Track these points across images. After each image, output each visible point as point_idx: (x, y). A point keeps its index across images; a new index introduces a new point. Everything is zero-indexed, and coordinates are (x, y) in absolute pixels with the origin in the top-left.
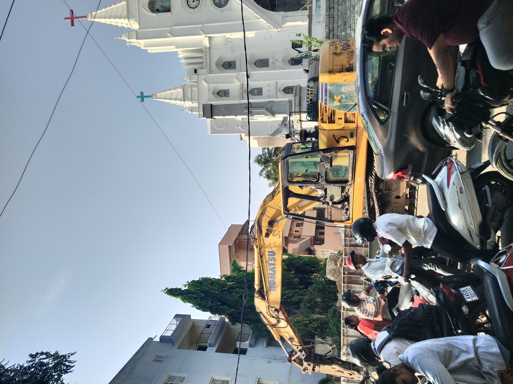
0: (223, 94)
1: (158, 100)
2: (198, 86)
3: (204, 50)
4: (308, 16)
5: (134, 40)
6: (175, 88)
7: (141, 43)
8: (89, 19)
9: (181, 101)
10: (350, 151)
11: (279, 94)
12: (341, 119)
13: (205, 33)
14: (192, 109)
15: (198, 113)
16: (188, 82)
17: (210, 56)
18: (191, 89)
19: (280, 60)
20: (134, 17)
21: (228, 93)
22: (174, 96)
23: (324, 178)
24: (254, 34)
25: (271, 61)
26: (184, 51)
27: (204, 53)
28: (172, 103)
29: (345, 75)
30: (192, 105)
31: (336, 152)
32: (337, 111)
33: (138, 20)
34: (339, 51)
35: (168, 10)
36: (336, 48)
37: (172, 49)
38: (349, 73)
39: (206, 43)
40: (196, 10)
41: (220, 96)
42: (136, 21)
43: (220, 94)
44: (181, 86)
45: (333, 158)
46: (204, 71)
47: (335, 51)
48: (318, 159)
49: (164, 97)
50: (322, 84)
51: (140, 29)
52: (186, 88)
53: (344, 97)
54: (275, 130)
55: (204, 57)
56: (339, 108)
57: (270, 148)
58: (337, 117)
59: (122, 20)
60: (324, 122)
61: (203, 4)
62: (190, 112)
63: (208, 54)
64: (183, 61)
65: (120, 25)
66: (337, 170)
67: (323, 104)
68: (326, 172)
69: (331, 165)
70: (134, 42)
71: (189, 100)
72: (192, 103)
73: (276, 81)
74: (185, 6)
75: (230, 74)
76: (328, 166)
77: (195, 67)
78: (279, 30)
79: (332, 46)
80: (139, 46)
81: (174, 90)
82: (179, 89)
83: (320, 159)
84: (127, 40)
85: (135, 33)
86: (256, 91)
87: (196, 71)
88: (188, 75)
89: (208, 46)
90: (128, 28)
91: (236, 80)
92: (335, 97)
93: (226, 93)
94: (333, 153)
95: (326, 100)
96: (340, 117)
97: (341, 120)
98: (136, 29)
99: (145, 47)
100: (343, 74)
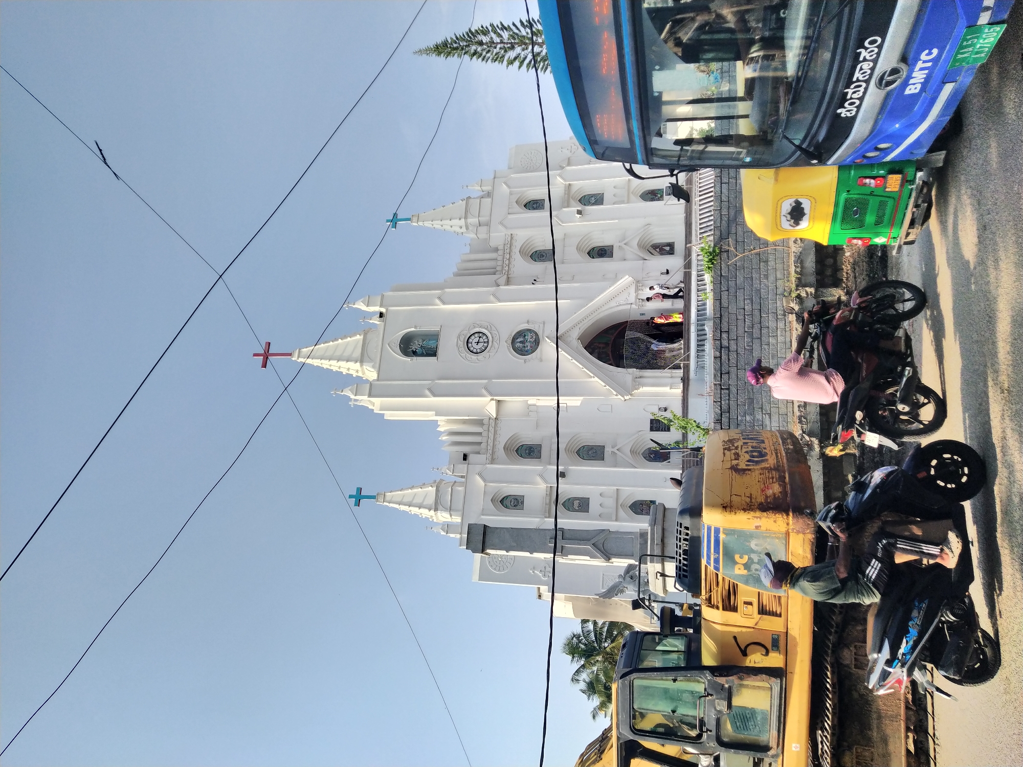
0: (512, 503)
1: (387, 504)
2: (465, 485)
3: (485, 422)
4: (681, 379)
5: (365, 398)
6: (423, 485)
7: (376, 404)
8: (293, 359)
9: (430, 510)
10: (773, 679)
11: (622, 513)
12: (750, 604)
13: (491, 395)
14: (448, 528)
15: (458, 536)
16: (448, 475)
17: (495, 432)
18: (452, 489)
19: (627, 450)
20: (371, 360)
21: (522, 503)
22: (418, 500)
23: (714, 733)
24: (580, 401)
25: (608, 450)
26: (449, 421)
27: (485, 427)
28: (413, 514)
29: (757, 517)
30: (449, 520)
31: (741, 679)
32: (741, 587)
33: (377, 365)
34: (742, 466)
35: (432, 353)
36: (737, 457)
37: (430, 416)
38: (765, 514)
39: (491, 409)
40: (481, 356)
41: (506, 507)
42: (373, 367)
43: (507, 502)
44: (435, 481)
45: (734, 690)
46: (482, 458)
47: (735, 462)
48: (700, 688)
49: (399, 500)
50: (709, 529)
51: (378, 380)
52: (442, 485)
53: (756, 560)
54: (611, 585)
55: (485, 434)
56: (746, 581)
57: (600, 622)
58: (741, 599)
59: (351, 365)
60: (712, 606)
61: (493, 348)
62: (443, 533)
63: (491, 429)
64: (444, 438)
65: (345, 372)
66: (745, 717)
67: (711, 568)
68: (718, 721)
69: (730, 706)
70: (364, 400)
71: (445, 509)
72: (451, 516)
73: (616, 488)
74: (463, 349)
75: (529, 467)
76: (722, 706)
77: (466, 449)
78: (627, 398)
79: (729, 449)
80: (371, 407)
81: (420, 489)
82: (430, 488)
83: (705, 690)
84: (352, 397)
85: (368, 385)
86: (576, 503)
87: (465, 457)
88: (449, 464)
89: (495, 416)
90: (357, 377)
91: (539, 479)
92: (737, 557)
93: (518, 502)
94: (734, 679)
95: (717, 561)
96: (748, 599)
97: (749, 607)
98: (371, 380)
99: (381, 410)
100: (752, 513)
